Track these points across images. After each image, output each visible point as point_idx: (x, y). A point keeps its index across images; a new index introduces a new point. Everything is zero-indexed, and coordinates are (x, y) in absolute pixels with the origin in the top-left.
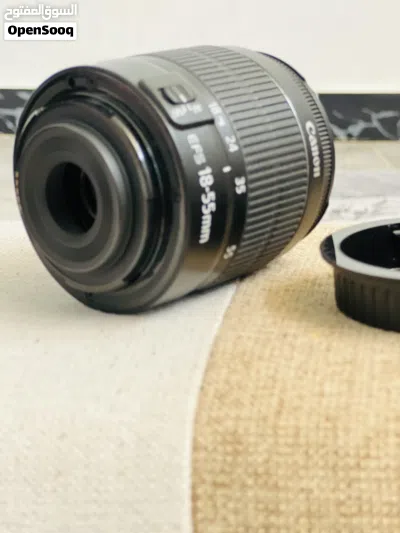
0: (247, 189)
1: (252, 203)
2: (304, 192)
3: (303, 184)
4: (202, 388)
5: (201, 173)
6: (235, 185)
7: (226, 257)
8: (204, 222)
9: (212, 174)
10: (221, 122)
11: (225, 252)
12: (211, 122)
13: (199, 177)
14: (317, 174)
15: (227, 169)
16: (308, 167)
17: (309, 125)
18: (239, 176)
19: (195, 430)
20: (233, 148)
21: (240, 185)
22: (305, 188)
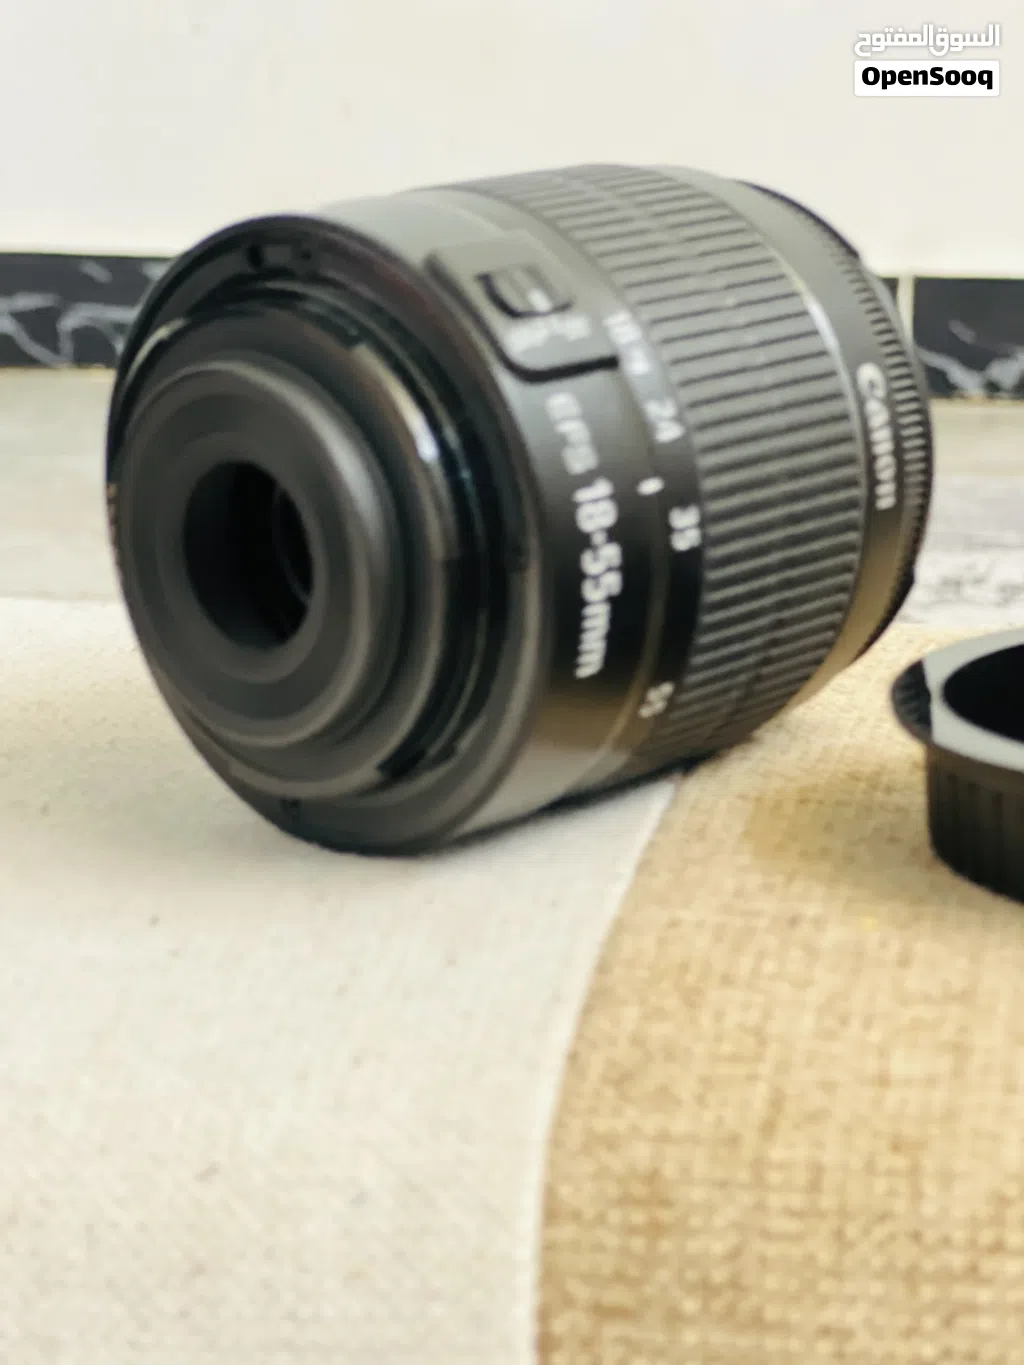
0: (704, 536)
1: (714, 575)
2: (850, 548)
3: (849, 526)
4: (573, 1058)
5: (583, 495)
6: (669, 530)
7: (646, 712)
8: (587, 624)
9: (614, 497)
10: (638, 365)
11: (642, 701)
12: (610, 363)
13: (574, 507)
14: (886, 502)
15: (651, 486)
16: (863, 481)
17: (869, 373)
18: (683, 503)
19: (552, 1165)
20: (668, 432)
21: (686, 529)
22: (853, 537)
